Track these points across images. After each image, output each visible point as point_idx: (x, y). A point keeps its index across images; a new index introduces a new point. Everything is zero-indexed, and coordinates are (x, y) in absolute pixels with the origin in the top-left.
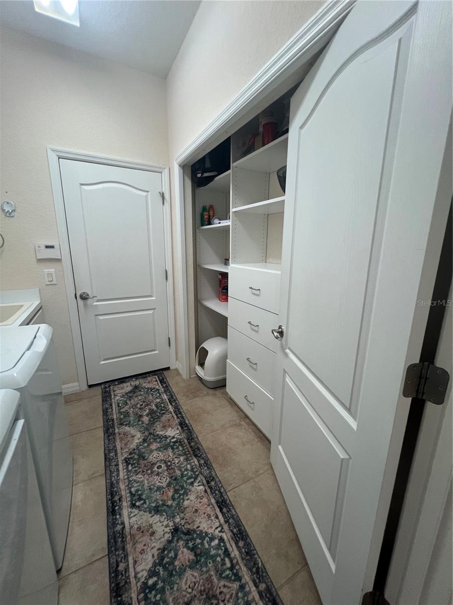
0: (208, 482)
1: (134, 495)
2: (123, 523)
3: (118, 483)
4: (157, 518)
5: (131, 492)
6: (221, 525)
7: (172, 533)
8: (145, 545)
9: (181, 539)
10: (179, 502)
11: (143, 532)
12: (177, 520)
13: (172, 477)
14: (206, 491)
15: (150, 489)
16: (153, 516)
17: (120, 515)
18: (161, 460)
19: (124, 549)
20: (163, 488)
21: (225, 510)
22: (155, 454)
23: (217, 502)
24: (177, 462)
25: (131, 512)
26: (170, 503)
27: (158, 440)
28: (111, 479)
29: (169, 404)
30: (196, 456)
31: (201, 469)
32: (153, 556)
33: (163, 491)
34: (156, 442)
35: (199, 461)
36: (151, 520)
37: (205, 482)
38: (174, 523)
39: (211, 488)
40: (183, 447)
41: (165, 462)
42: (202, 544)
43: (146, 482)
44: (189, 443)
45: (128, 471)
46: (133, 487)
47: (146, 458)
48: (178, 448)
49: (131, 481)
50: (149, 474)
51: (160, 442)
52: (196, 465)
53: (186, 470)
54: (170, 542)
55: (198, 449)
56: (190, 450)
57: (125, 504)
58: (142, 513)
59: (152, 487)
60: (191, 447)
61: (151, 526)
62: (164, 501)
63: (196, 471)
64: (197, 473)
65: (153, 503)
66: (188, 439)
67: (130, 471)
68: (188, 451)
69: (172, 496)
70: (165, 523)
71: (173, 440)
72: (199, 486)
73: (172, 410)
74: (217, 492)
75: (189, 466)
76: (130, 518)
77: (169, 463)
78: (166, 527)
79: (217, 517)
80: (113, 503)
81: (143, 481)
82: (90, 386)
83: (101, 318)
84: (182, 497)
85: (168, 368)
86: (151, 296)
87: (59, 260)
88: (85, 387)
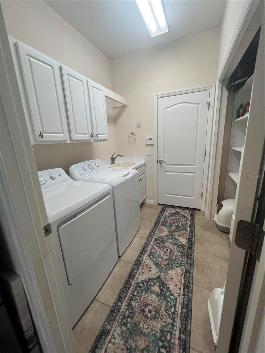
0: (186, 272)
1: (152, 253)
2: (143, 259)
3: (149, 245)
4: (155, 267)
5: (151, 251)
6: (180, 294)
7: (157, 277)
8: (145, 272)
9: (159, 282)
10: (167, 269)
11: (147, 267)
12: (162, 275)
13: (170, 258)
14: (182, 275)
15: (158, 255)
16: (154, 265)
17: (143, 255)
18: (170, 248)
19: (138, 267)
20: (164, 259)
21: (186, 290)
22: (169, 244)
23: (184, 284)
24: (176, 253)
25: (147, 258)
26: (163, 266)
27: (173, 239)
28: (147, 242)
29: (189, 227)
30: (187, 257)
31: (186, 265)
32: (146, 278)
33: (163, 260)
34: (172, 240)
35: (187, 260)
36: (152, 266)
37: (184, 271)
38: (160, 274)
39: (185, 276)
40: (183, 249)
41: (171, 250)
42: (166, 292)
43: (159, 251)
44: (188, 250)
45: (154, 243)
46: (153, 250)
47: (164, 243)
48: (180, 248)
49: (153, 247)
50: (161, 250)
51: (174, 241)
52: (184, 261)
53: (179, 260)
54: (154, 279)
55: (191, 255)
56: (186, 253)
57: (147, 253)
58: (151, 261)
59: (160, 255)
60: (188, 252)
61: (151, 268)
62: (161, 264)
63: (183, 264)
64: (183, 265)
65: (157, 261)
66: (188, 247)
67: (155, 244)
68: (185, 253)
69: (165, 265)
70: (157, 271)
71: (180, 244)
72: (180, 270)
73: (188, 230)
74: (187, 280)
75: (180, 259)
76: (146, 259)
77: (172, 252)
78: (156, 273)
79: (180, 289)
80: (144, 250)
81: (158, 250)
82: (159, 204)
83: (167, 173)
84: (169, 268)
85: (199, 210)
86: (194, 165)
87: (153, 145)
88: (157, 204)
